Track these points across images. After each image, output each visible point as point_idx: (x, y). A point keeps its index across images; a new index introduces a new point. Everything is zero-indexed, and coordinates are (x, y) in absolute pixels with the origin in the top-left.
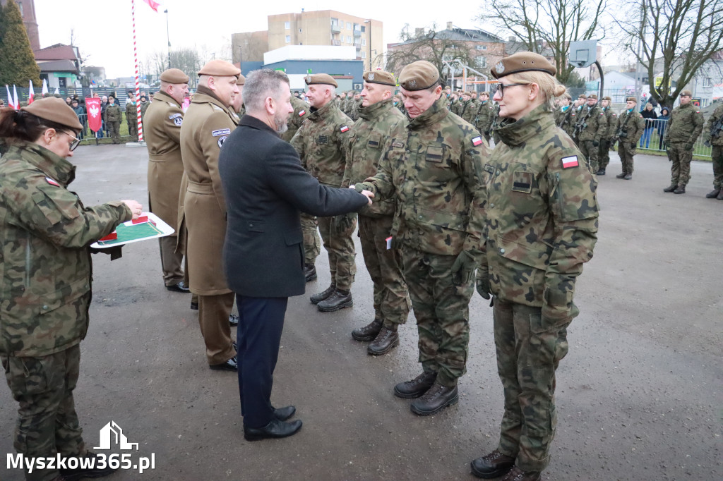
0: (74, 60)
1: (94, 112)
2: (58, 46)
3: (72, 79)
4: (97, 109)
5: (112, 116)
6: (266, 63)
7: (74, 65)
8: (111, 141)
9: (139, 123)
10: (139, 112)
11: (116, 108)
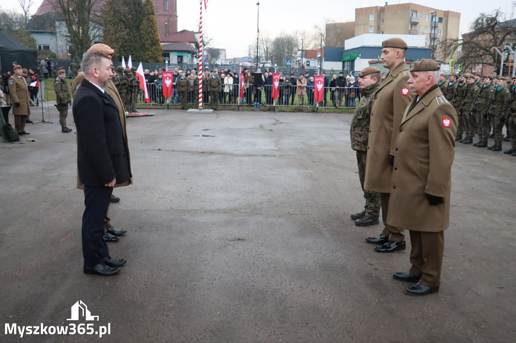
0: (195, 43)
1: (168, 82)
2: (184, 31)
3: (188, 57)
4: (170, 80)
5: (182, 87)
6: (346, 49)
7: (194, 47)
8: (180, 107)
9: (200, 93)
10: (200, 84)
11: (186, 81)
